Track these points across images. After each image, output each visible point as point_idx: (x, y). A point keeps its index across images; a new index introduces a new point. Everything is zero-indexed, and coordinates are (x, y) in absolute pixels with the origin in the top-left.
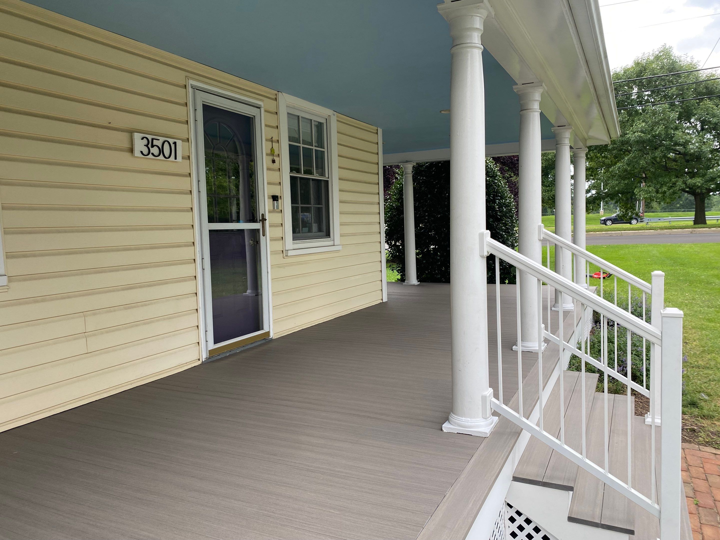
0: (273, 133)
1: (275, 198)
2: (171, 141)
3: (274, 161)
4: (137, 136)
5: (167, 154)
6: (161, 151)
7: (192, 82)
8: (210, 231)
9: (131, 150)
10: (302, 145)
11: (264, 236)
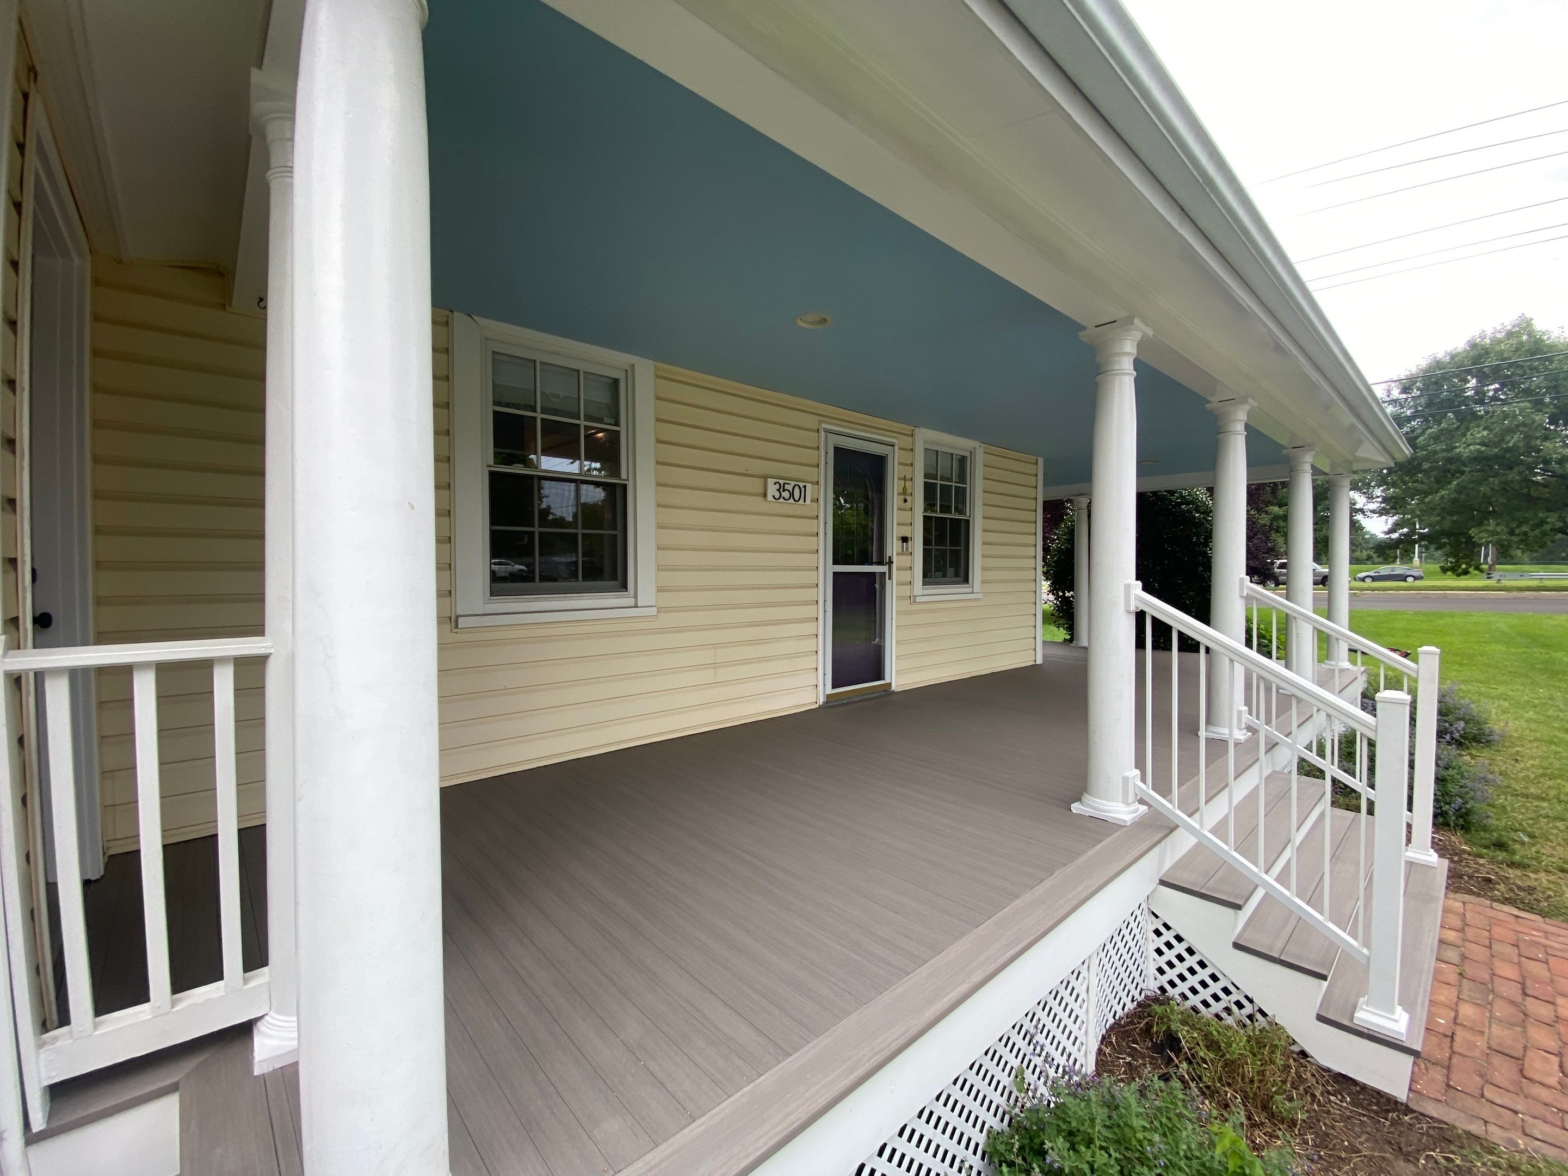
0: (907, 471)
1: (905, 540)
2: (801, 485)
3: (905, 501)
4: (771, 481)
5: (797, 497)
6: (792, 495)
7: (824, 425)
8: (834, 573)
9: (765, 495)
10: (939, 482)
11: (889, 579)
